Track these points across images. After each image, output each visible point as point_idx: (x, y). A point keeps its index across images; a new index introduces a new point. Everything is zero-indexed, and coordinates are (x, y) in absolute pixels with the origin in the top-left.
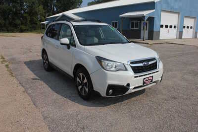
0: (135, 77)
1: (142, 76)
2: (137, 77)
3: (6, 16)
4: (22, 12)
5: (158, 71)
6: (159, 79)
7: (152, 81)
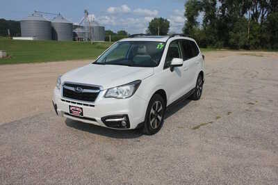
0: (62, 100)
2: (64, 101)
5: (94, 106)
6: (97, 118)
7: (82, 114)
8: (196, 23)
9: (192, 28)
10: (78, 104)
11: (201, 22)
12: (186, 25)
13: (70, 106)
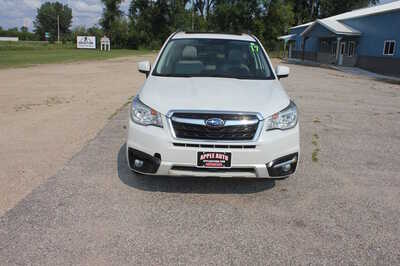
0: (175, 144)
1: (197, 146)
2: (183, 145)
3: (226, 24)
4: (253, 16)
5: (253, 147)
6: (257, 166)
7: (228, 163)
8: (119, 13)
9: (113, 19)
10: (217, 146)
11: (127, 12)
12: (105, 15)
13: (200, 154)
